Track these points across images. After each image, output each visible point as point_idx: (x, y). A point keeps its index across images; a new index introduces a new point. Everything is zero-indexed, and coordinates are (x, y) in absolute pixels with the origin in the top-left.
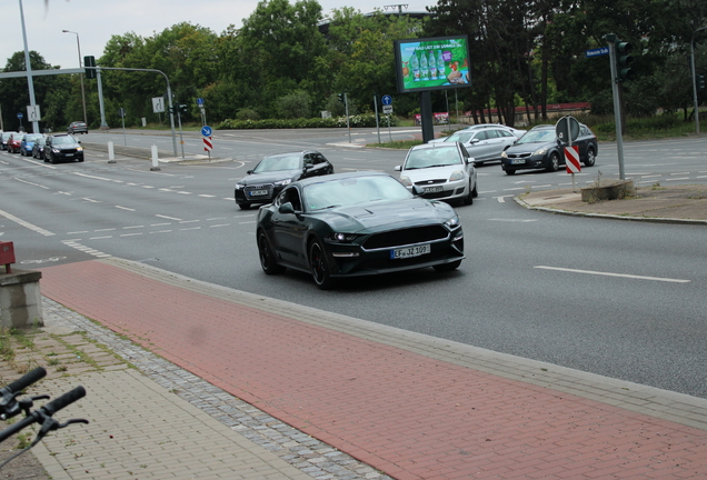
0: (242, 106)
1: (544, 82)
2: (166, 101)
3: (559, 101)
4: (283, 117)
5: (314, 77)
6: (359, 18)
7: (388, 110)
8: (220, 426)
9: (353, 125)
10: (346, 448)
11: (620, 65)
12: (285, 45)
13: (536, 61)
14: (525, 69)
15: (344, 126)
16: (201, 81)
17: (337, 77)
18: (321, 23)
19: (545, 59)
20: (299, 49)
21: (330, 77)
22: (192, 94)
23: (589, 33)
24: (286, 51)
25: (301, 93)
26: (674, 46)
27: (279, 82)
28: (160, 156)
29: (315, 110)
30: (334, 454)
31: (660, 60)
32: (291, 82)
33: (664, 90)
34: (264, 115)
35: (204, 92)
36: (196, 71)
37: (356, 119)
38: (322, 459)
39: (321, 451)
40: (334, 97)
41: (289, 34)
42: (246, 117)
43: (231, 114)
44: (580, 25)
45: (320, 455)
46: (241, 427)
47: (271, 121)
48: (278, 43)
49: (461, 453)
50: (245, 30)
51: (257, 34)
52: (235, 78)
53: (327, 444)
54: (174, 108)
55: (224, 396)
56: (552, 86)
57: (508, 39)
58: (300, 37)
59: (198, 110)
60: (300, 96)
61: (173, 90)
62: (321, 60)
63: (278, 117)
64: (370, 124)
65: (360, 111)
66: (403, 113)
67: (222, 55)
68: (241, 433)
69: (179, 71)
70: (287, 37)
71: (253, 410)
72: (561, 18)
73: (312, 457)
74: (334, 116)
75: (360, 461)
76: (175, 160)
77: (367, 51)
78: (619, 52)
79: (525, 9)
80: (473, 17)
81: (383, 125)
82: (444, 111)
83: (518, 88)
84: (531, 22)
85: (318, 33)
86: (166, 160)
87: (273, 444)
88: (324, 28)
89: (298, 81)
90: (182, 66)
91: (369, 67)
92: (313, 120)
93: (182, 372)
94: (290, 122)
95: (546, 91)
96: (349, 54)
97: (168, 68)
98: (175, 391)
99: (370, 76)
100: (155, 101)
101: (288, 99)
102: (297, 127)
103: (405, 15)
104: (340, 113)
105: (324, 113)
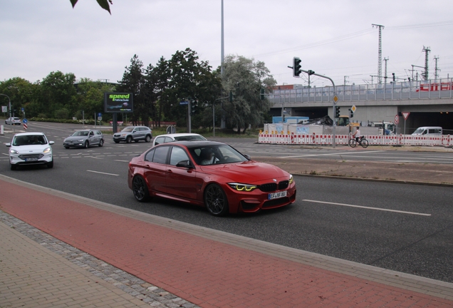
0: (41, 112)
1: (160, 113)
2: (8, 108)
3: (165, 121)
4: (57, 118)
5: (71, 104)
6: (91, 83)
7: (100, 118)
8: (35, 243)
9: (85, 124)
10: (91, 253)
11: (192, 109)
12: (59, 90)
13: (157, 105)
14: (153, 108)
15: (81, 123)
16: (24, 101)
17: (80, 105)
18: (75, 83)
19: (161, 105)
20: (65, 92)
21: (77, 104)
22: (20, 106)
23: (178, 97)
24: (60, 93)
25: (65, 109)
26: (207, 105)
27: (56, 104)
28: (4, 130)
29: (70, 116)
30: (87, 255)
31: (203, 109)
32: (61, 104)
33: (203, 120)
34: (50, 117)
35: (25, 106)
36: (22, 97)
37: (87, 121)
38: (82, 258)
39: (81, 254)
40: (78, 112)
41: (62, 86)
42: (42, 117)
43: (36, 115)
44: (175, 93)
45: (80, 256)
46: (44, 243)
47: (52, 119)
48: (57, 89)
49: (141, 255)
50: (43, 83)
51: (49, 84)
52: (39, 101)
53: (84, 252)
54: (12, 111)
55: (36, 230)
56: (163, 115)
57: (148, 96)
58: (66, 87)
59: (22, 113)
60: (65, 110)
61: (12, 104)
62: (74, 97)
63: (55, 118)
64: (92, 123)
65: (88, 118)
66: (106, 120)
67: (34, 91)
68: (45, 246)
69: (14, 96)
70: (60, 87)
71: (49, 236)
72: (168, 90)
73: (77, 257)
74: (78, 119)
75: (99, 259)
76: (11, 132)
77: (93, 95)
78: (192, 104)
79: (155, 85)
80: (135, 87)
81: (98, 124)
82: (121, 121)
83: (150, 114)
84: (157, 91)
85: (73, 87)
86: (7, 132)
87: (60, 251)
88: (76, 85)
89: (64, 104)
90: (17, 95)
91: (93, 102)
92: (69, 120)
93: (17, 219)
94: (60, 120)
95: (161, 117)
96: (85, 96)
97: (10, 94)
98: (14, 228)
99: (94, 105)
100: (3, 107)
101: (59, 111)
102: (62, 122)
103: (108, 83)
104: (81, 118)
105: (74, 118)
